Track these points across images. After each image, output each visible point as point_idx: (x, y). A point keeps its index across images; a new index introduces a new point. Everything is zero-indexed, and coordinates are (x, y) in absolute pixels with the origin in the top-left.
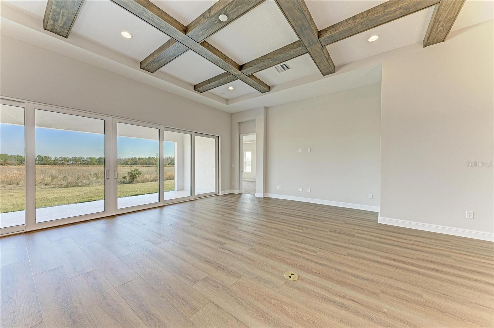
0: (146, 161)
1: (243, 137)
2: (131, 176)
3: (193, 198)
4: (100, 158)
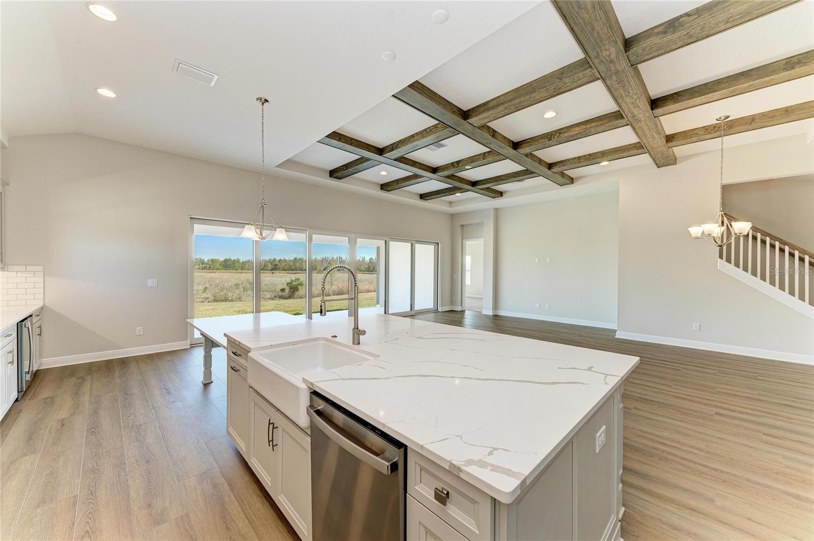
0: (291, 263)
2: (291, 288)
3: (413, 313)
4: (226, 259)
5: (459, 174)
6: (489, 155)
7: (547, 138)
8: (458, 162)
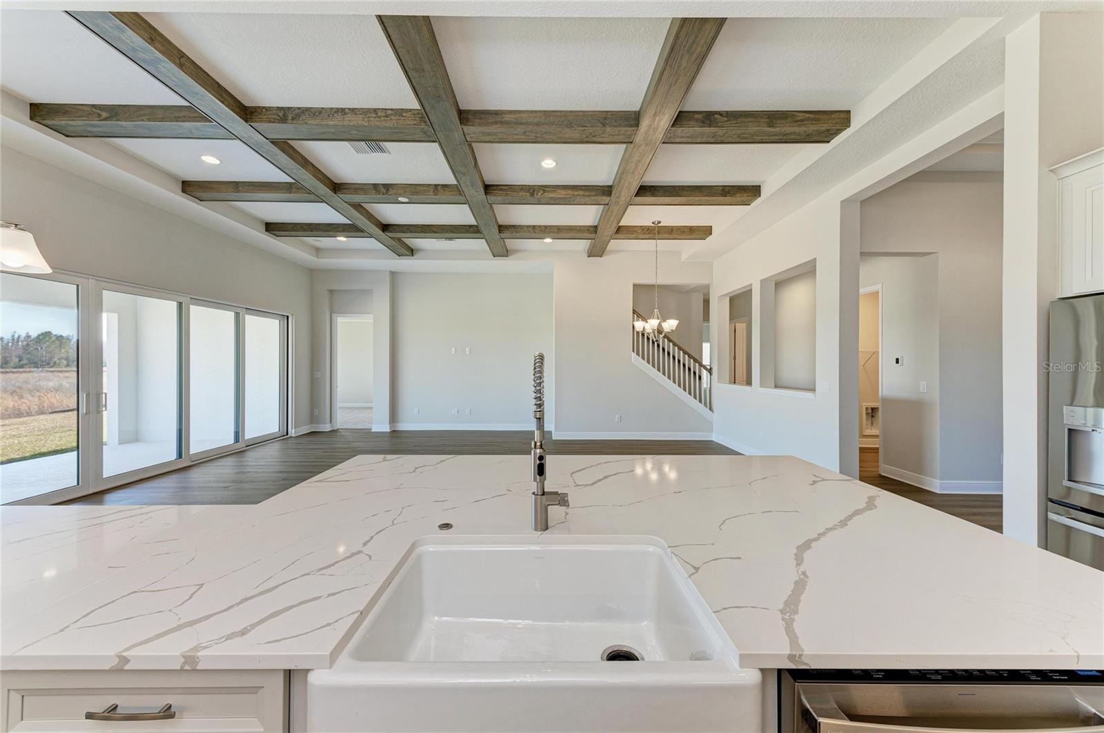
1: (338, 318)
3: (241, 445)
5: (369, 207)
6: (445, 191)
7: (529, 192)
8: (387, 187)
